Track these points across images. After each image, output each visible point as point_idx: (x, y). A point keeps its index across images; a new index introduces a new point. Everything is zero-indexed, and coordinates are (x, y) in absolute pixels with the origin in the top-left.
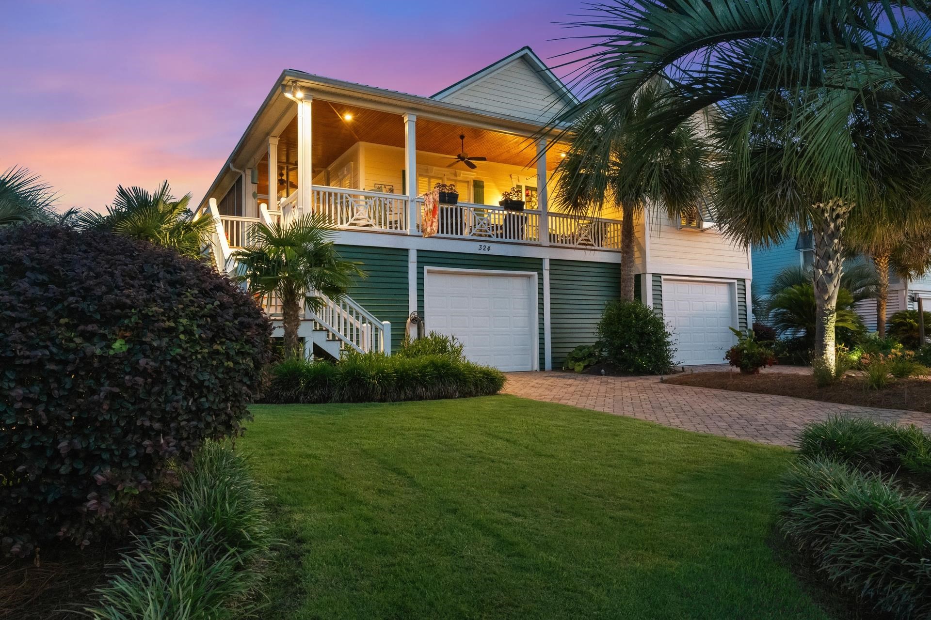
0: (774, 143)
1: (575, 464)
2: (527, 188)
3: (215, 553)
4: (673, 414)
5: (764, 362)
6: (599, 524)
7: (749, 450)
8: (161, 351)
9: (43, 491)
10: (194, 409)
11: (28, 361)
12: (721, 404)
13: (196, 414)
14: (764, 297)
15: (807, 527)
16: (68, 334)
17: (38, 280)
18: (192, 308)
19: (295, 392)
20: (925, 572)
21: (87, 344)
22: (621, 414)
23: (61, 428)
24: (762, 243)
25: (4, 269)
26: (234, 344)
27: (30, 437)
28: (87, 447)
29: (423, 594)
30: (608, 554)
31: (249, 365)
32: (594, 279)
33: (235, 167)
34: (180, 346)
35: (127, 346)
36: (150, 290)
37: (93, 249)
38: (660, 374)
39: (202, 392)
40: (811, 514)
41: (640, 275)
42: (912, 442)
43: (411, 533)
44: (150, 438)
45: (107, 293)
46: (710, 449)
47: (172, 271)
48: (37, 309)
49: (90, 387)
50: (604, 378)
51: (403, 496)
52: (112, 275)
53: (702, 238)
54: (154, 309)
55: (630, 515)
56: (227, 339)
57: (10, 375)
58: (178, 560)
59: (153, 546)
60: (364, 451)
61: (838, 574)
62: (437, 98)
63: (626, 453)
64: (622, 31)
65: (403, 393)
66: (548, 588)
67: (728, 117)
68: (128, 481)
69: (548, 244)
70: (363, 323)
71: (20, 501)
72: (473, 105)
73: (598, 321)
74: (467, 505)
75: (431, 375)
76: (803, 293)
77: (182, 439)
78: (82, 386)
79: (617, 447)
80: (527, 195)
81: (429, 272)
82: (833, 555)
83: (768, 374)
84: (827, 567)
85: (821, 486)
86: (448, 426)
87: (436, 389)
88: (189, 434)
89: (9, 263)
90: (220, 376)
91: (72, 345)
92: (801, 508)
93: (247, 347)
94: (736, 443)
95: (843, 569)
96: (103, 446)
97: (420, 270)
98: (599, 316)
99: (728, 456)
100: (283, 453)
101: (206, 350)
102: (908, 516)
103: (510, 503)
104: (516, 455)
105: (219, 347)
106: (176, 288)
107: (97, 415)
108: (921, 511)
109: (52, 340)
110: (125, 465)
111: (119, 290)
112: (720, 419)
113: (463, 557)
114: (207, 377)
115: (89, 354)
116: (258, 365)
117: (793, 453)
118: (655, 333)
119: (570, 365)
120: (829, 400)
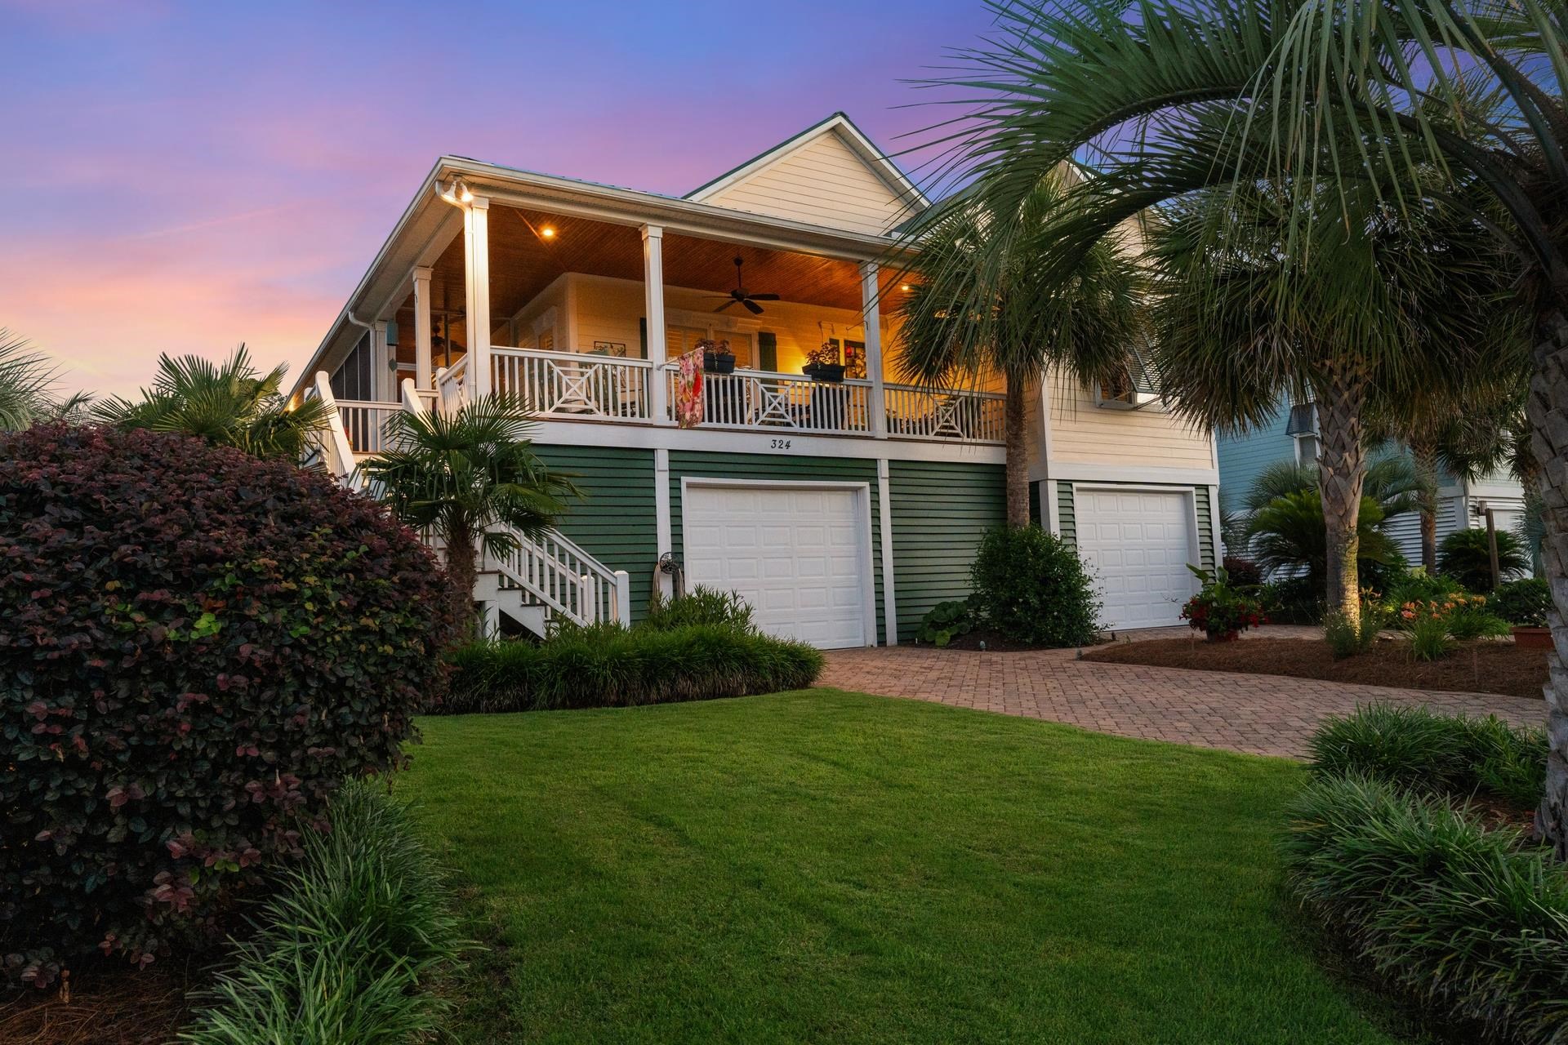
0: (1248, 264)
1: (951, 800)
2: (848, 344)
3: (370, 966)
4: (1102, 712)
5: (1245, 621)
6: (997, 896)
7: (1231, 765)
8: (275, 631)
9: (78, 872)
10: (329, 725)
11: (56, 654)
12: (1180, 692)
13: (333, 735)
14: (1240, 514)
15: (1338, 887)
16: (121, 608)
17: (67, 518)
18: (324, 559)
19: (473, 693)
20: (1529, 951)
21: (151, 623)
22: (1019, 715)
23: (110, 765)
24: (1234, 426)
25: (8, 500)
26: (394, 616)
27: (59, 782)
28: (155, 795)
29: (718, 1023)
30: (1016, 944)
31: (417, 651)
32: (962, 491)
33: (356, 317)
34: (306, 622)
35: (220, 625)
36: (253, 531)
37: (153, 463)
38: (1077, 646)
39: (342, 697)
40: (1342, 864)
41: (1038, 482)
42: (1493, 743)
43: (689, 922)
44: (256, 778)
45: (181, 537)
46: (1168, 766)
47: (285, 497)
48: (68, 566)
49: (158, 696)
50: (986, 656)
51: (670, 862)
52: (188, 505)
53: (1136, 420)
54: (262, 561)
55: (1047, 878)
56: (382, 608)
57: (25, 678)
58: (311, 980)
59: (265, 959)
60: (597, 789)
61: (1391, 961)
62: (695, 198)
63: (1031, 778)
64: (1007, 92)
65: (654, 691)
66: (923, 1005)
67: (1172, 223)
68: (221, 850)
69: (886, 435)
70: (582, 574)
71: (38, 891)
72: (755, 210)
73: (973, 561)
74: (777, 871)
75: (700, 658)
76: (1301, 506)
77: (308, 778)
78: (145, 693)
79: (1016, 768)
80: (848, 356)
81: (690, 486)
82: (1381, 931)
83: (1253, 640)
84: (1371, 951)
85: (1357, 818)
86: (734, 743)
87: (709, 682)
88: (320, 769)
89: (15, 491)
90: (372, 669)
91: (128, 625)
92: (1325, 856)
93: (413, 620)
94: (1208, 756)
95: (1398, 953)
96: (180, 793)
97: (675, 484)
98: (973, 553)
99: (1198, 777)
100: (459, 797)
101: (350, 628)
102: (1496, 861)
103: (849, 867)
104: (851, 787)
105: (370, 622)
106: (295, 525)
107: (171, 742)
108: (1516, 853)
109: (94, 616)
110: (216, 823)
111: (204, 531)
112: (1179, 717)
113: (778, 959)
114: (350, 671)
115: (158, 639)
116: (431, 651)
117: (1304, 768)
118: (1065, 578)
119: (928, 637)
120: (1352, 679)
